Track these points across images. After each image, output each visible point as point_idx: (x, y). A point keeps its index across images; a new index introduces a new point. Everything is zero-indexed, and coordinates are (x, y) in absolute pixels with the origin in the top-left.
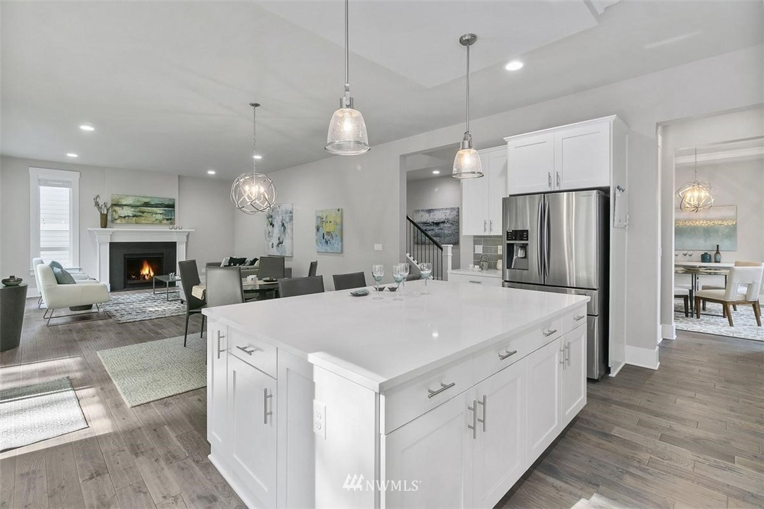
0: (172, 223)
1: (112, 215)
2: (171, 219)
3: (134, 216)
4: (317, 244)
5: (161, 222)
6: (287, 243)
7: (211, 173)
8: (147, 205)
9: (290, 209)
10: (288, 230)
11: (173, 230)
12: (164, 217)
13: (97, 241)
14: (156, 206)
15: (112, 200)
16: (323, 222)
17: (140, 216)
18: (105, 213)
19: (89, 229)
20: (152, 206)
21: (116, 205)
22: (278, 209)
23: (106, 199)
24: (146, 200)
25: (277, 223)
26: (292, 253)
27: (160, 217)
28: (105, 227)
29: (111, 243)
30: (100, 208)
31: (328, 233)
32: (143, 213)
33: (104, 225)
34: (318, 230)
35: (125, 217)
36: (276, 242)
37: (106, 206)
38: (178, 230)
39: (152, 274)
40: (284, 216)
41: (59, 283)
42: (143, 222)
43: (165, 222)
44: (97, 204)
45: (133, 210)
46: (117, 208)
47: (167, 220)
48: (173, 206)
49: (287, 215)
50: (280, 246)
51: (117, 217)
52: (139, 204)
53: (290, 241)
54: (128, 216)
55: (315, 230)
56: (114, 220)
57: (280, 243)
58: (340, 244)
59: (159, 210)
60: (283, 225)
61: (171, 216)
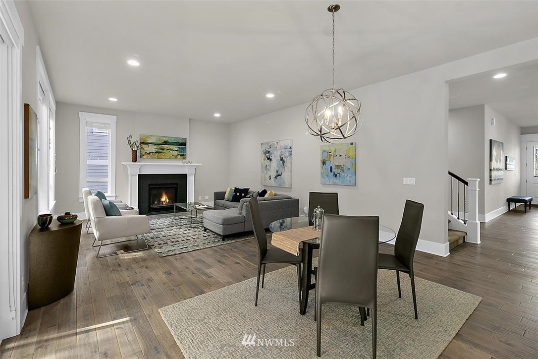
0: (184, 158)
1: (140, 152)
2: (183, 155)
3: (157, 152)
4: (323, 177)
5: (176, 157)
6: (286, 175)
7: (217, 115)
8: (166, 143)
9: (290, 145)
10: (288, 164)
11: (186, 164)
12: (179, 153)
13: (129, 173)
14: (173, 144)
15: (140, 139)
16: (330, 156)
17: (161, 152)
18: (136, 150)
19: (123, 163)
20: (170, 144)
21: (143, 143)
22: (276, 146)
23: (136, 138)
24: (166, 139)
25: (275, 157)
26: (291, 185)
27: (175, 153)
28: (136, 161)
29: (140, 175)
30: (131, 146)
31: (338, 167)
32: (163, 149)
33: (135, 160)
34: (324, 163)
35: (150, 153)
36: (274, 174)
37: (136, 144)
38: (189, 164)
39: (168, 201)
40: (283, 151)
41: (107, 215)
42: (163, 157)
43: (179, 157)
44: (129, 142)
45: (156, 147)
46: (144, 146)
47: (181, 155)
48: (185, 144)
49: (287, 150)
50: (278, 178)
51: (144, 153)
52: (160, 142)
53: (290, 173)
54: (152, 152)
55: (319, 164)
56: (142, 156)
57: (278, 175)
58: (354, 177)
59: (175, 148)
60: (282, 159)
61: (184, 152)
